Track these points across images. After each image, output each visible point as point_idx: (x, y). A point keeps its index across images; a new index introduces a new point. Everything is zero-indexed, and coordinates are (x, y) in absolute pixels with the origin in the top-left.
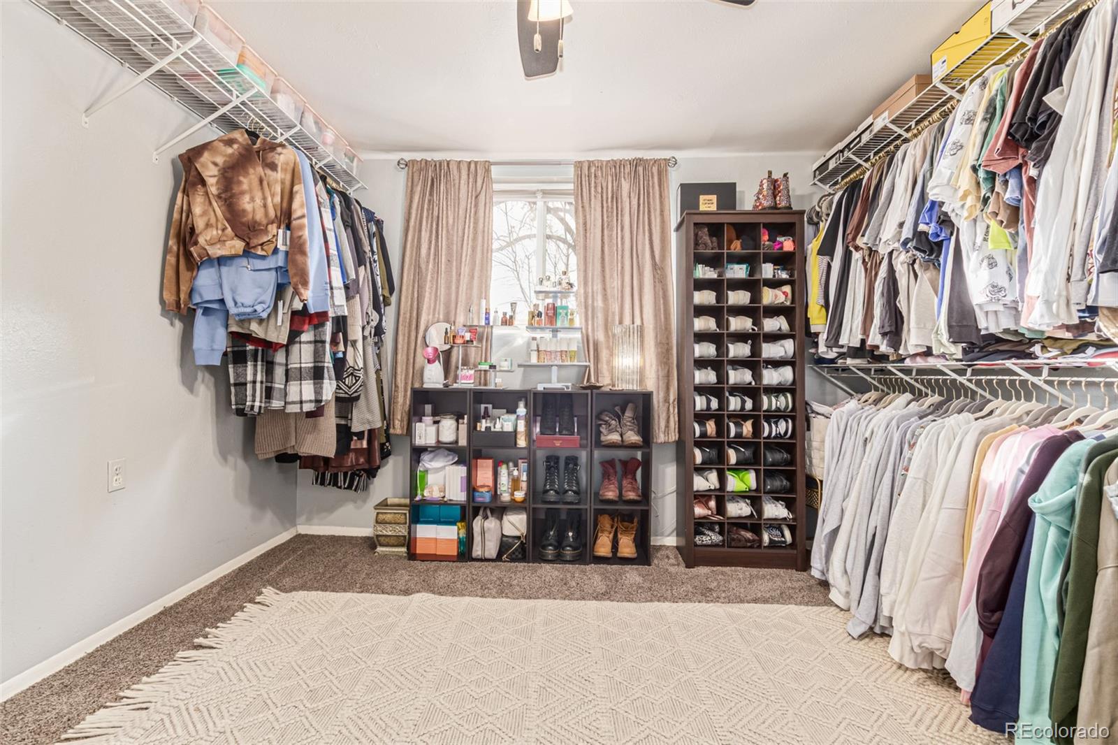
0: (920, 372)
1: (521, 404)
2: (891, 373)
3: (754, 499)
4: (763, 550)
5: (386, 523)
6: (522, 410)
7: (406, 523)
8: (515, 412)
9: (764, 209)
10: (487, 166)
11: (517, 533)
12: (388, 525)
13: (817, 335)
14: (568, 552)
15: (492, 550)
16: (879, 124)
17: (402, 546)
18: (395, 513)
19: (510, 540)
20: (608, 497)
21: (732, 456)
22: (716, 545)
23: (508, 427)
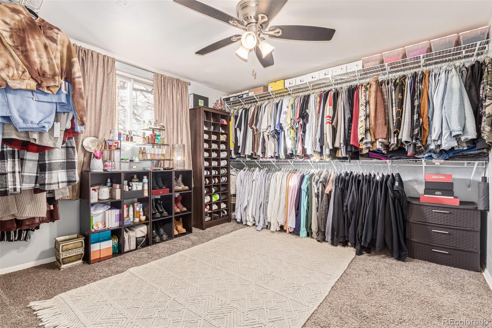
0: (261, 162)
1: (145, 177)
2: (241, 162)
3: (218, 203)
4: (221, 219)
5: (69, 250)
6: (145, 180)
7: (82, 246)
8: (142, 181)
9: (220, 109)
10: (114, 61)
11: (143, 235)
12: (70, 251)
13: (231, 150)
14: (165, 237)
15: (133, 246)
16: (251, 94)
17: (80, 259)
18: (74, 243)
19: (141, 239)
20: (178, 211)
21: (214, 190)
22: (209, 221)
23: (140, 188)
